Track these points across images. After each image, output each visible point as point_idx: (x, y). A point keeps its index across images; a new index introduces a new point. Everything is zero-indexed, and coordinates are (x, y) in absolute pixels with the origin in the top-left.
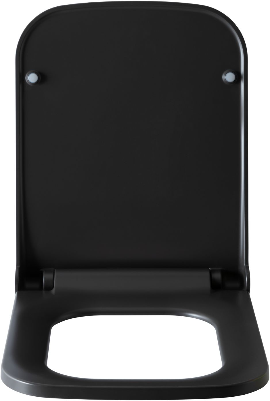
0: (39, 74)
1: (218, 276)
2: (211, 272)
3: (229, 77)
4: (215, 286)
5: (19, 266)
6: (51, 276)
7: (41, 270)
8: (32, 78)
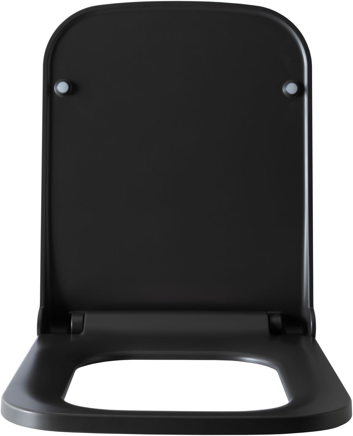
0: (70, 84)
1: (277, 320)
2: (269, 316)
3: (291, 88)
4: (274, 331)
5: (43, 307)
6: (81, 318)
7: (69, 313)
8: (62, 87)
